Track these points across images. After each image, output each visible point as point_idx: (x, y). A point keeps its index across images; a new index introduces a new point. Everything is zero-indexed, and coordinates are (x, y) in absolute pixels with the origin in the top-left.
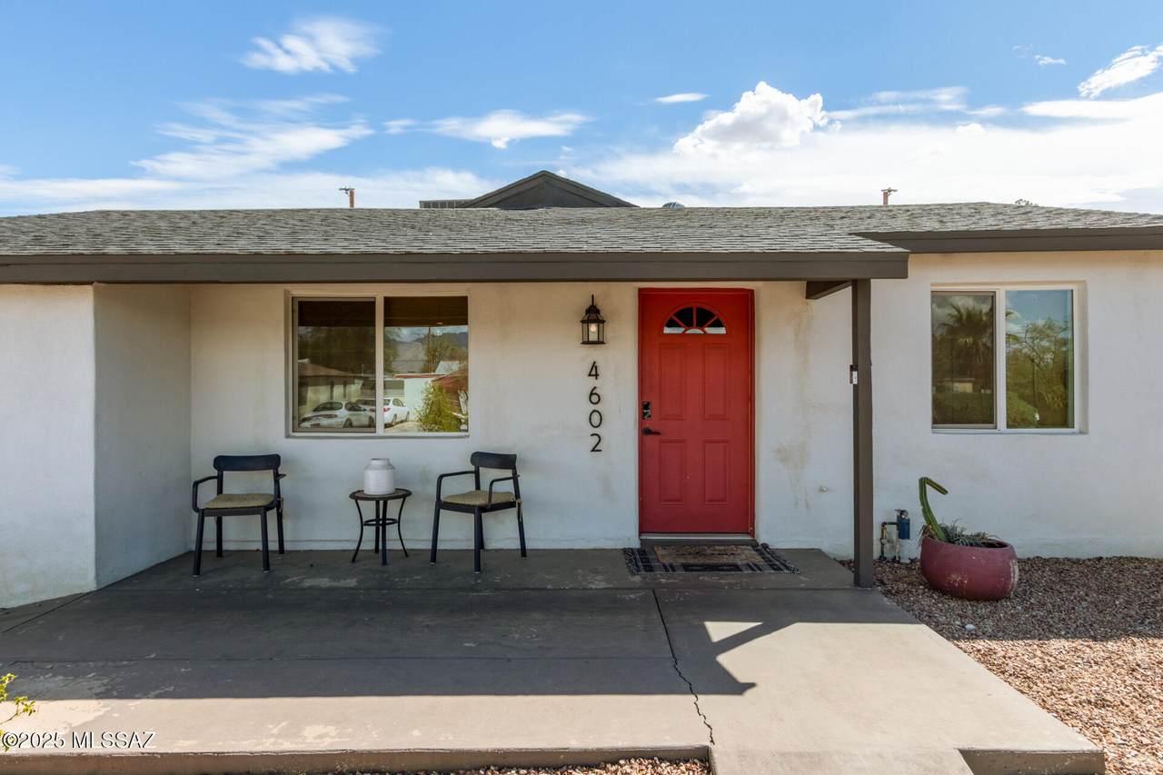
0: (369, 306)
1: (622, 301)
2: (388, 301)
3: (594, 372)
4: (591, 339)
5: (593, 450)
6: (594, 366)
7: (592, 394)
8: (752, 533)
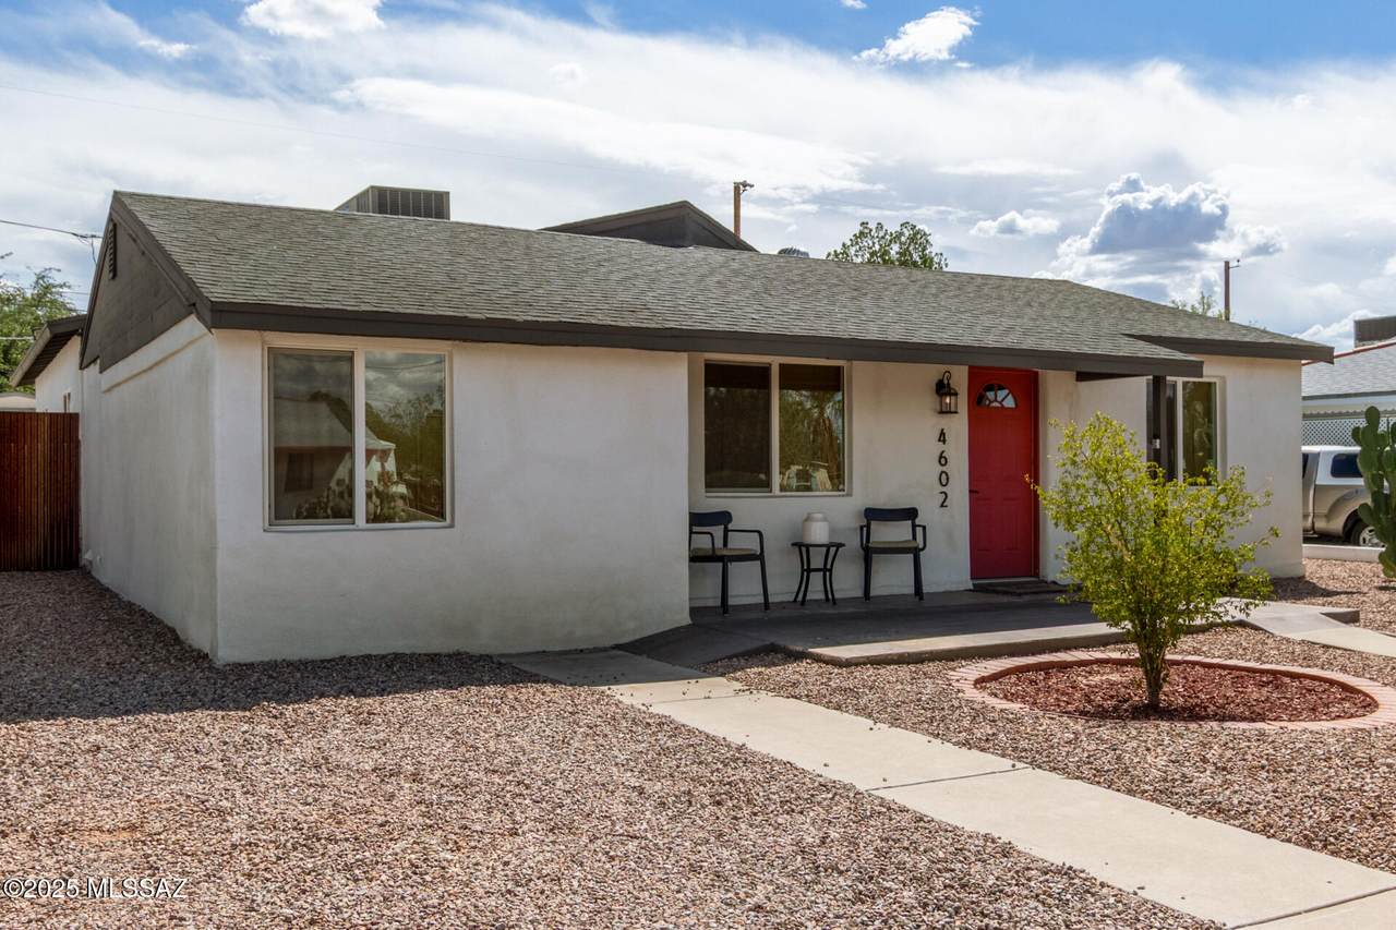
0: (764, 371)
1: (960, 377)
2: (782, 366)
3: (942, 437)
4: (944, 409)
5: (942, 506)
6: (942, 434)
7: (941, 457)
8: (1036, 575)
